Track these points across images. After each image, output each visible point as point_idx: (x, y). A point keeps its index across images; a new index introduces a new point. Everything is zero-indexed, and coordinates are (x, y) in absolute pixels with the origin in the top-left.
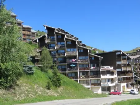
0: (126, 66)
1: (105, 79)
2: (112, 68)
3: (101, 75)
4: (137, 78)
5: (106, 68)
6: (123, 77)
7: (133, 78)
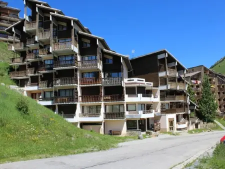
0: (175, 81)
1: (134, 104)
2: (152, 85)
3: (126, 96)
4: (194, 106)
5: (137, 81)
6: (171, 102)
7: (188, 106)
